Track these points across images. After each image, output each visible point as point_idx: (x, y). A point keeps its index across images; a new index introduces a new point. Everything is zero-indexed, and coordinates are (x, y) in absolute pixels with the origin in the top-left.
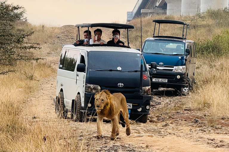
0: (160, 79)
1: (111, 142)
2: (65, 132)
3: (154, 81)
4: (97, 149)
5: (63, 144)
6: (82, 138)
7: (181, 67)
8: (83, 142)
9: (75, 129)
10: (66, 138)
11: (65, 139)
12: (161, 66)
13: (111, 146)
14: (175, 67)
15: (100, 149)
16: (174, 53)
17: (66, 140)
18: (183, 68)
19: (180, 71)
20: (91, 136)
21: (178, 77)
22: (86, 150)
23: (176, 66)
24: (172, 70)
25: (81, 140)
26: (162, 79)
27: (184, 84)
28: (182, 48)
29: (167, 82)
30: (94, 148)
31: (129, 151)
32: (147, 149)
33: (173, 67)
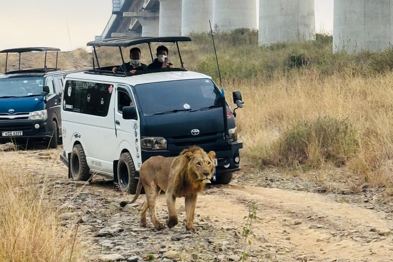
0: (13, 132)
1: (78, 189)
2: (21, 177)
3: (5, 135)
4: (61, 198)
5: (18, 192)
6: (42, 185)
7: (39, 112)
8: (43, 189)
9: (33, 174)
10: (23, 184)
11: (21, 186)
12: (12, 114)
13: (78, 194)
14: (30, 113)
15: (64, 198)
16: (29, 94)
17: (23, 187)
18: (43, 113)
19: (37, 118)
20: (54, 183)
21: (37, 126)
22: (46, 199)
23: (32, 112)
24: (27, 118)
25: (41, 187)
26: (15, 132)
27: (46, 134)
28: (40, 86)
29: (22, 134)
30: (57, 197)
31: (100, 199)
32: (122, 198)
33: (28, 114)
